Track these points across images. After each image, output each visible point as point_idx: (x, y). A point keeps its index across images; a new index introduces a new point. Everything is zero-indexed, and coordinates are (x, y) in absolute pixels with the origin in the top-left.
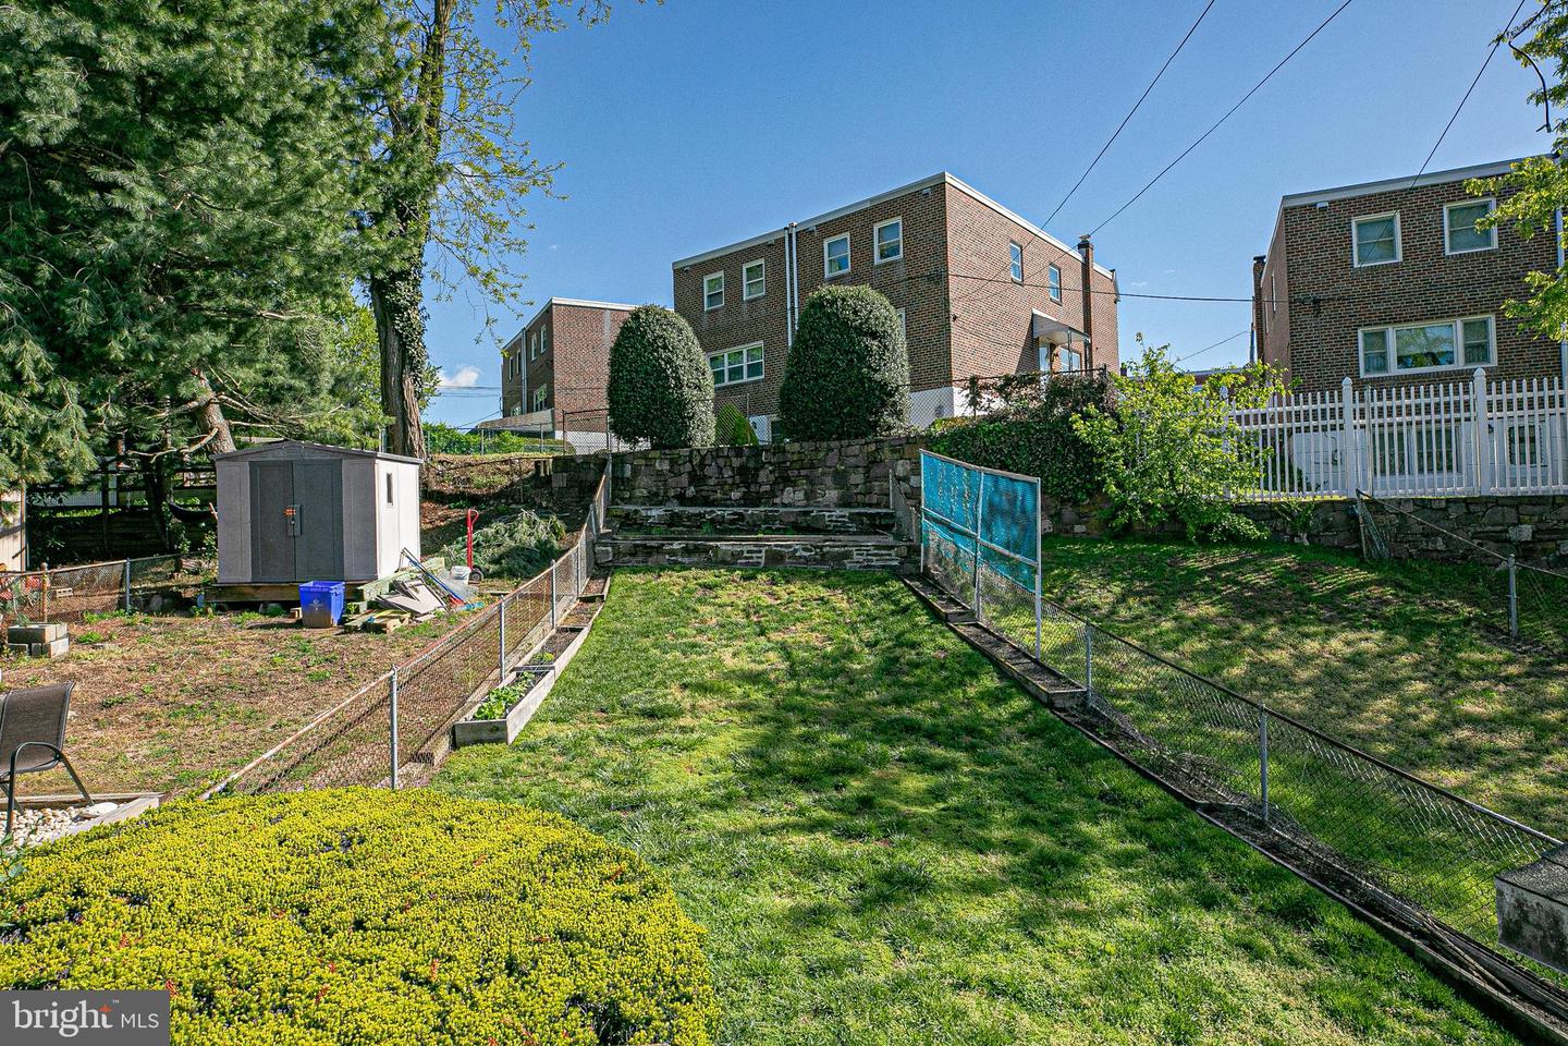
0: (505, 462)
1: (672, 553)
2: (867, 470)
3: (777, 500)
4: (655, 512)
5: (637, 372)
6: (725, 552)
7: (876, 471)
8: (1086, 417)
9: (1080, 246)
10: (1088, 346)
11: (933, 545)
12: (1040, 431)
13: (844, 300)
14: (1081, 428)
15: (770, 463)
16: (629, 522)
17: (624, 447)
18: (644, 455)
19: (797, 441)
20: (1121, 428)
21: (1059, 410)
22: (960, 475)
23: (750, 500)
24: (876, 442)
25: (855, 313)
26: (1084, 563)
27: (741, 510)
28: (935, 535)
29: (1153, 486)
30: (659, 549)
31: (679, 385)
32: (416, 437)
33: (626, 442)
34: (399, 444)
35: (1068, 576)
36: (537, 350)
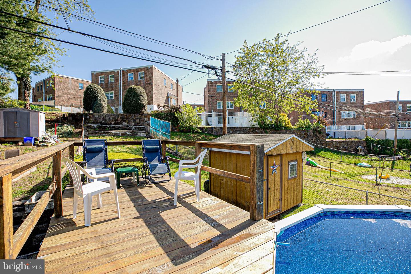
1: (101, 133)
2: (140, 119)
3: (122, 124)
4: (95, 126)
5: (91, 97)
6: (113, 133)
7: (141, 120)
8: (177, 113)
9: (176, 80)
10: (177, 99)
11: (152, 132)
12: (170, 114)
13: (136, 89)
14: (176, 115)
15: (120, 117)
16: (89, 127)
17: (87, 112)
18: (92, 114)
19: (126, 113)
20: (182, 115)
21: (173, 111)
22: (158, 121)
23: (116, 124)
24: (141, 114)
25: (138, 91)
26: (176, 136)
27: (114, 126)
28: (153, 131)
29: (186, 124)
30: (98, 133)
31: (100, 100)
33: (87, 111)
35: (174, 137)
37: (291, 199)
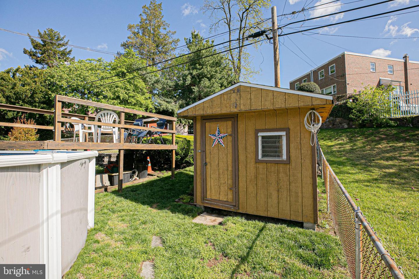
9: (404, 57)
12: (344, 106)
13: (305, 85)
25: (307, 88)
37: (269, 200)
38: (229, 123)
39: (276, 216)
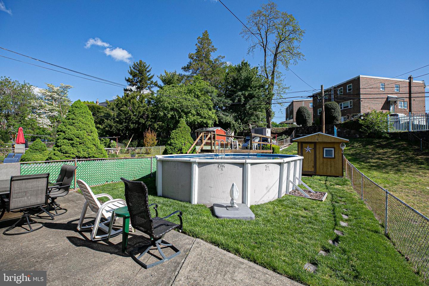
0: (282, 128)
10: (410, 100)
12: (357, 122)
18: (301, 127)
25: (330, 106)
32: (271, 125)
33: (298, 125)
34: (268, 127)
36: (291, 109)
37: (328, 170)
38: (313, 145)
39: (330, 175)
